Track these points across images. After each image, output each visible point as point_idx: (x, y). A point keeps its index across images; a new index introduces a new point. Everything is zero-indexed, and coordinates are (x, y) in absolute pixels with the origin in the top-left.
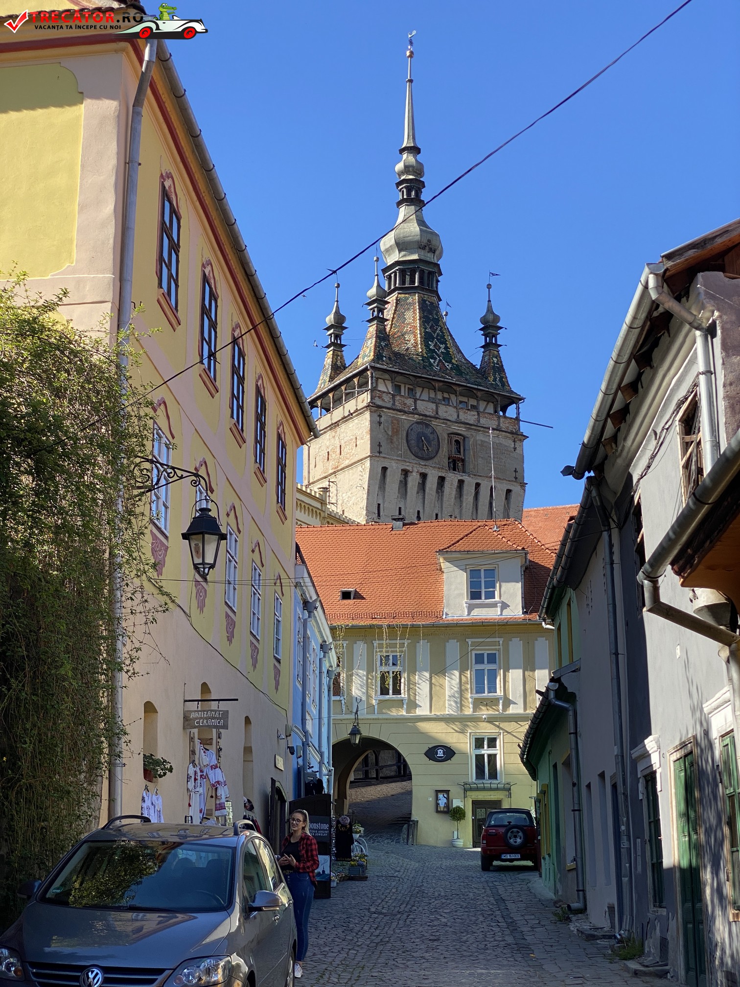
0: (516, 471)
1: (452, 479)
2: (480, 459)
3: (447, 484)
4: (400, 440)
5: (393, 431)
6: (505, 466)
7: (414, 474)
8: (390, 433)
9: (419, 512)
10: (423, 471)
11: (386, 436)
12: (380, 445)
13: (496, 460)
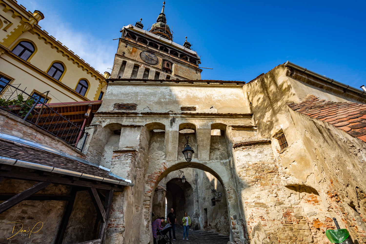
1: (164, 74)
2: (180, 72)
3: (160, 75)
4: (136, 55)
6: (192, 77)
7: (142, 67)
8: (131, 51)
10: (147, 67)
11: (129, 51)
12: (124, 53)
13: (187, 74)
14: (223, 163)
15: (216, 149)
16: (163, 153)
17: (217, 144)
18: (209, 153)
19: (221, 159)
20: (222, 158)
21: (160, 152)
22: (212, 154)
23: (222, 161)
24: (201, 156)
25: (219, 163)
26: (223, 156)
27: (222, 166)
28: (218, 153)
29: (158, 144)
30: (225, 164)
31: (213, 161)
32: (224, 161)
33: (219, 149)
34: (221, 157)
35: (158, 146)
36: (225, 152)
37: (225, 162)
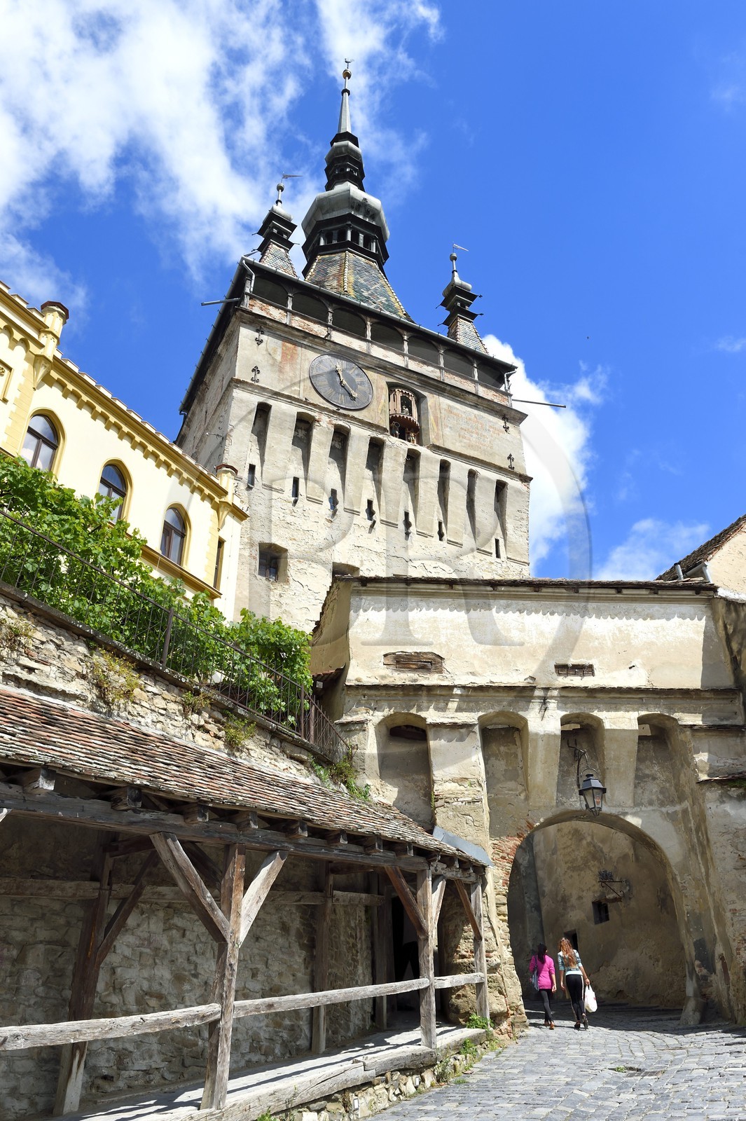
0: (510, 457)
1: (396, 448)
2: (448, 429)
3: (387, 453)
4: (298, 372)
5: (284, 355)
6: (491, 447)
7: (322, 425)
8: (279, 358)
9: (334, 492)
10: (341, 424)
11: (271, 362)
12: (256, 370)
13: (474, 435)
14: (668, 813)
15: (648, 776)
16: (520, 788)
17: (648, 763)
18: (631, 787)
19: (662, 804)
20: (663, 802)
21: (511, 784)
22: (640, 791)
23: (664, 810)
24: (613, 795)
25: (658, 814)
26: (667, 795)
27: (665, 823)
28: (653, 788)
29: (503, 762)
30: (671, 817)
31: (643, 808)
32: (670, 809)
33: (654, 779)
34: (661, 797)
35: (505, 767)
36: (671, 786)
37: (673, 812)
